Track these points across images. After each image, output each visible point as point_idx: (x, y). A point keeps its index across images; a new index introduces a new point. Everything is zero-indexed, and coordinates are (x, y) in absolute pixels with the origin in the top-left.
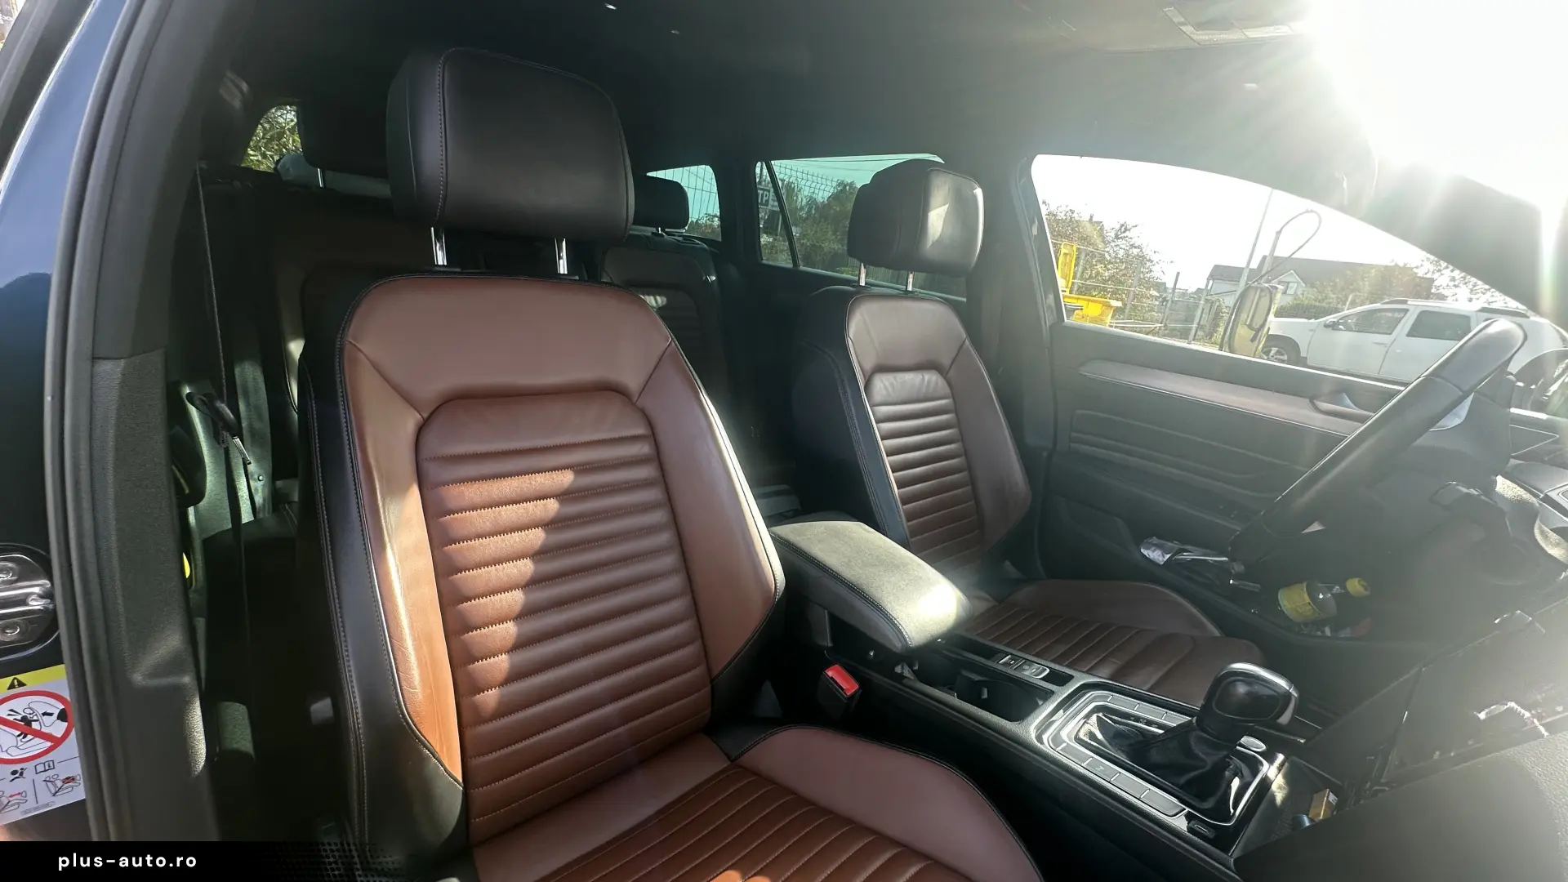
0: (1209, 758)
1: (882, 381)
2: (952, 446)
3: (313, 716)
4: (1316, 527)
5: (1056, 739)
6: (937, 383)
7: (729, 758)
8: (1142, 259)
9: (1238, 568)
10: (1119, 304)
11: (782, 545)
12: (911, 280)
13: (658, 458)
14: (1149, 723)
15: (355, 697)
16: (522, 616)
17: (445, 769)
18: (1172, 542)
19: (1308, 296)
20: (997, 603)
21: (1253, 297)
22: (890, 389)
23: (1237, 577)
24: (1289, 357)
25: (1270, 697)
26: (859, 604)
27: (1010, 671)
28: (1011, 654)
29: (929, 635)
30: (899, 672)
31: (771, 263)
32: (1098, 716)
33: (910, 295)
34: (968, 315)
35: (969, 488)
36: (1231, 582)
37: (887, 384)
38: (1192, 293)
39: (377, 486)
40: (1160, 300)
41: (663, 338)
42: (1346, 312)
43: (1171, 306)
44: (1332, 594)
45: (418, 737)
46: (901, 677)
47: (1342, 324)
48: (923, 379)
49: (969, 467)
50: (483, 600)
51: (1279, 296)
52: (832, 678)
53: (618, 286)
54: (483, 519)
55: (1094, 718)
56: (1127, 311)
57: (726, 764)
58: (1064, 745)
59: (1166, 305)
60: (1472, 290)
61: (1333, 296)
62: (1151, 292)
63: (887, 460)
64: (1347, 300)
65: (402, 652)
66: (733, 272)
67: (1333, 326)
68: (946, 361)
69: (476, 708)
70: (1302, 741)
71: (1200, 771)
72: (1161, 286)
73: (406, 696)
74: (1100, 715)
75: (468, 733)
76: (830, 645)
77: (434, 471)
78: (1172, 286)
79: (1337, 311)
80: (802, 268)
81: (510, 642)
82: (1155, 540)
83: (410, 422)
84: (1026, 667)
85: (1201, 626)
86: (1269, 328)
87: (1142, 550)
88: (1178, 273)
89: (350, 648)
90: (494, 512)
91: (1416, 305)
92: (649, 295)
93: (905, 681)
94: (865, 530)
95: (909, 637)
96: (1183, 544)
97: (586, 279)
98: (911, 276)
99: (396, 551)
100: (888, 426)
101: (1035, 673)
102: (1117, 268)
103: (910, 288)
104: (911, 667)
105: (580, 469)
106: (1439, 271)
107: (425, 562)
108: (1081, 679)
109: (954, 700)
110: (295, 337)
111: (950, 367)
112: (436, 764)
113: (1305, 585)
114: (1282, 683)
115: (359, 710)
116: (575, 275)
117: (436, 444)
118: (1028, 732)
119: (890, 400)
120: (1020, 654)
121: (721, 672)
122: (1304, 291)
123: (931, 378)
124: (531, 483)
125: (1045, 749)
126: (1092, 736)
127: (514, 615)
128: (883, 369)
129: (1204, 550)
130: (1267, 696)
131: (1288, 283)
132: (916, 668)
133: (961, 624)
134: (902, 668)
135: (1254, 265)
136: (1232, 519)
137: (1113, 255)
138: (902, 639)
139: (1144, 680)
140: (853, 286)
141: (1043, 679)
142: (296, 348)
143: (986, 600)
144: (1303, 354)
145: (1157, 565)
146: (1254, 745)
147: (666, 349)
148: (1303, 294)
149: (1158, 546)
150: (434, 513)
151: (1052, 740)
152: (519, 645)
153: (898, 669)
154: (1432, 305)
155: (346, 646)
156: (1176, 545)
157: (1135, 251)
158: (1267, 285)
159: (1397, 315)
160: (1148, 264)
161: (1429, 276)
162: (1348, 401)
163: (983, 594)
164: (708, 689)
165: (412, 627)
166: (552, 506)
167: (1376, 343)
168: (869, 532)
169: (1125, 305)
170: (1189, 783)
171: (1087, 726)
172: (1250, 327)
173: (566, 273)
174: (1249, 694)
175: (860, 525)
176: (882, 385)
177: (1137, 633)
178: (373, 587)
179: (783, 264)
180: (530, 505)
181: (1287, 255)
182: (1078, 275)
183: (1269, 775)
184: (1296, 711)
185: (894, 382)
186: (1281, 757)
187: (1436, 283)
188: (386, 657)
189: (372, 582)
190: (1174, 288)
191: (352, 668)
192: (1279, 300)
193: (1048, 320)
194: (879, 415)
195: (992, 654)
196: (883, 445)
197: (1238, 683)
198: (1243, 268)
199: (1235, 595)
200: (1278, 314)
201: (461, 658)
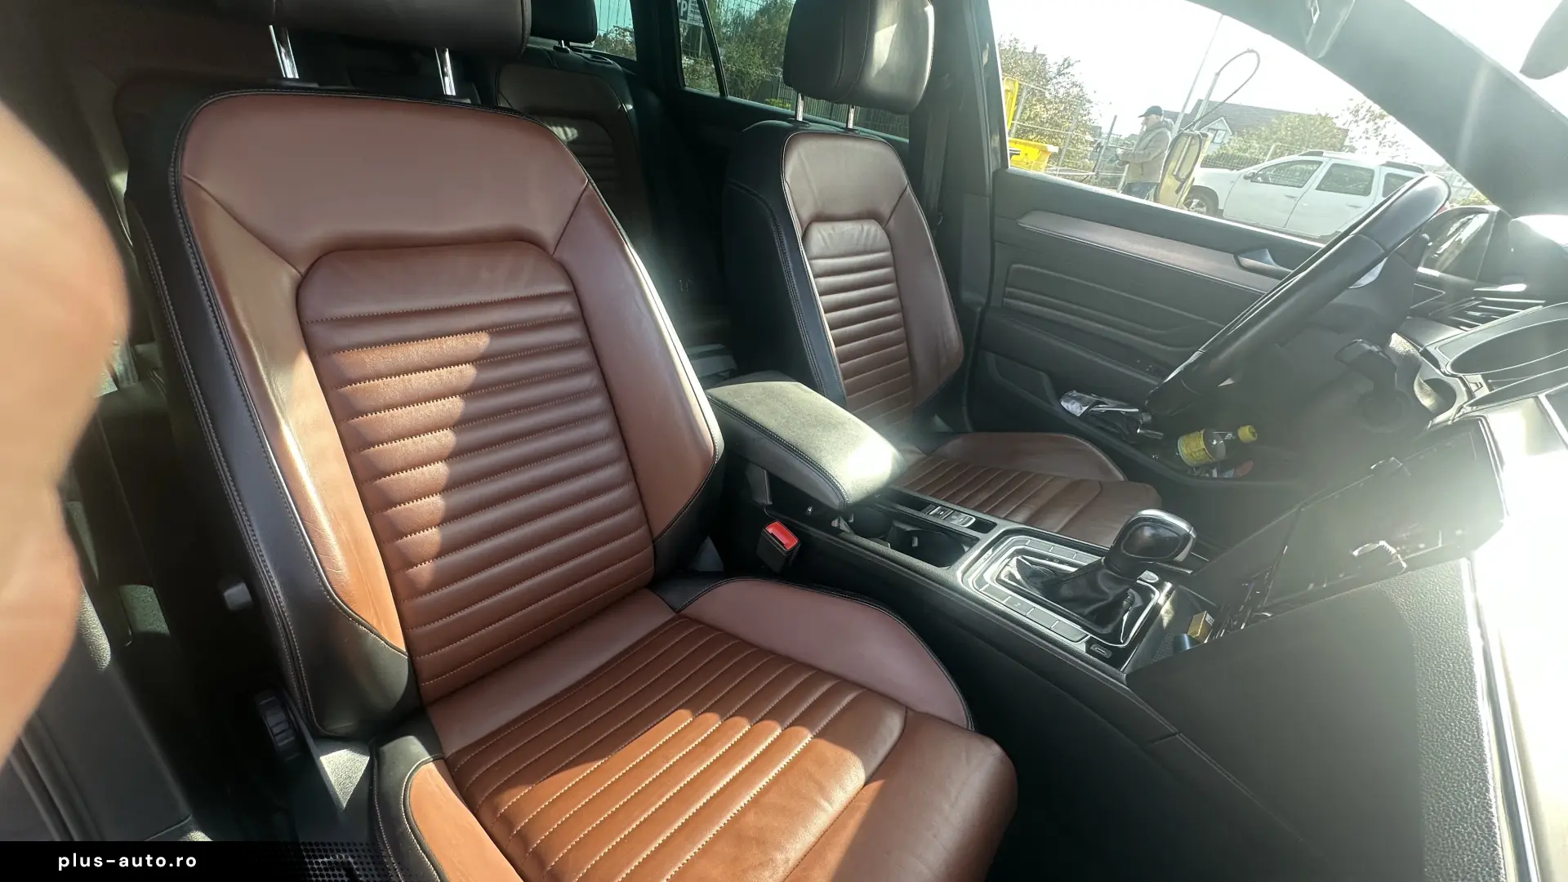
0: (1111, 591)
1: (820, 232)
2: (890, 302)
3: (228, 601)
4: (1229, 382)
5: (980, 582)
6: (875, 236)
7: (674, 610)
8: (1082, 99)
9: (1147, 418)
10: (1055, 149)
11: (719, 406)
12: (852, 116)
13: (582, 317)
14: (1062, 562)
15: (272, 582)
16: (448, 488)
17: (386, 643)
18: (1090, 395)
19: (1233, 145)
20: (925, 456)
21: (1185, 142)
22: (828, 241)
23: (1144, 427)
24: (1208, 210)
25: (1171, 538)
26: (797, 463)
27: (940, 522)
28: (941, 505)
29: (865, 491)
30: (836, 526)
31: (695, 90)
32: (1018, 559)
33: (851, 133)
34: (912, 160)
35: (903, 345)
36: (1138, 431)
37: (825, 234)
38: (1126, 139)
39: (256, 354)
40: (1095, 145)
41: (578, 179)
42: (1267, 164)
43: (1104, 152)
44: (1224, 440)
45: (350, 616)
46: (837, 532)
47: (1260, 175)
48: (863, 229)
49: (905, 323)
50: (403, 475)
51: (1208, 143)
52: (772, 534)
53: (519, 113)
54: (392, 387)
55: (1014, 561)
56: (1062, 157)
57: (670, 615)
58: (987, 586)
59: (1100, 152)
60: (1380, 142)
61: (1257, 146)
62: (1087, 138)
63: (825, 317)
64: (1269, 149)
65: (319, 534)
66: (653, 100)
67: (1252, 178)
68: (885, 209)
69: (411, 583)
70: (1189, 572)
71: (1101, 604)
72: (1096, 131)
73: (330, 577)
74: (1020, 558)
75: (408, 605)
76: (770, 503)
77: (325, 336)
78: (1108, 131)
79: (1257, 162)
80: (730, 98)
81: (439, 515)
82: (1075, 393)
83: (285, 278)
84: (954, 517)
85: (1108, 472)
86: (1194, 179)
87: (1062, 403)
88: (1116, 117)
89: (257, 533)
90: (403, 380)
91: (1330, 158)
92: (556, 126)
93: (842, 534)
94: (802, 390)
95: (846, 494)
96: (1100, 396)
97: (480, 102)
98: (852, 110)
99: (292, 428)
100: (826, 281)
101: (961, 522)
102: (1056, 109)
103: (851, 126)
104: (847, 520)
105: (495, 330)
106: (1356, 121)
107: (330, 437)
108: (1003, 526)
109: (887, 549)
110: (120, 169)
111: (890, 217)
112: (374, 639)
113: (1202, 432)
114: (1183, 525)
115: (280, 594)
116: (466, 98)
117: (320, 304)
118: (954, 576)
119: (828, 253)
120: (948, 505)
121: (663, 532)
122: (1230, 140)
123: (871, 229)
124: (441, 348)
125: (969, 590)
126: (1011, 576)
127: (440, 488)
128: (821, 218)
129: (1117, 402)
130: (1169, 537)
131: (1217, 130)
132: (852, 521)
133: (895, 479)
134: (839, 522)
135: (1188, 110)
136: (1147, 372)
137: (1054, 93)
138: (840, 496)
139: (1055, 523)
140: (789, 122)
141: (968, 527)
142: (121, 182)
143: (918, 453)
144: (1221, 207)
145: (1074, 416)
146: (1149, 577)
147: (583, 192)
148: (1229, 143)
149: (1078, 399)
150: (332, 384)
151: (976, 582)
152: (450, 517)
153: (835, 523)
154: (1344, 158)
155: (253, 531)
156: (1093, 398)
157: (1075, 91)
158: (1198, 132)
159: (1310, 168)
160: (1088, 105)
161: (1345, 127)
162: (1269, 257)
163: (913, 448)
164: (650, 548)
165: (325, 508)
166: (469, 372)
167: (1287, 196)
168: (806, 392)
169: (1060, 150)
170: (1092, 613)
171: (1007, 568)
172: (1177, 177)
173: (454, 94)
174: (1153, 536)
175: (796, 385)
176: (819, 236)
177: (1052, 480)
178: (272, 467)
179: (707, 93)
180: (444, 372)
181: (1221, 100)
182: (1018, 117)
183: (1159, 602)
184: (1192, 549)
185: (832, 232)
186: (1168, 586)
187: (1350, 134)
188: (301, 540)
189: (269, 462)
190: (1110, 133)
191: (264, 553)
192: (1208, 149)
193: (991, 164)
194: (817, 270)
195: (921, 505)
196: (821, 301)
197: (1146, 528)
198: (1178, 113)
199: (1142, 444)
200: (1205, 164)
201: (387, 534)
